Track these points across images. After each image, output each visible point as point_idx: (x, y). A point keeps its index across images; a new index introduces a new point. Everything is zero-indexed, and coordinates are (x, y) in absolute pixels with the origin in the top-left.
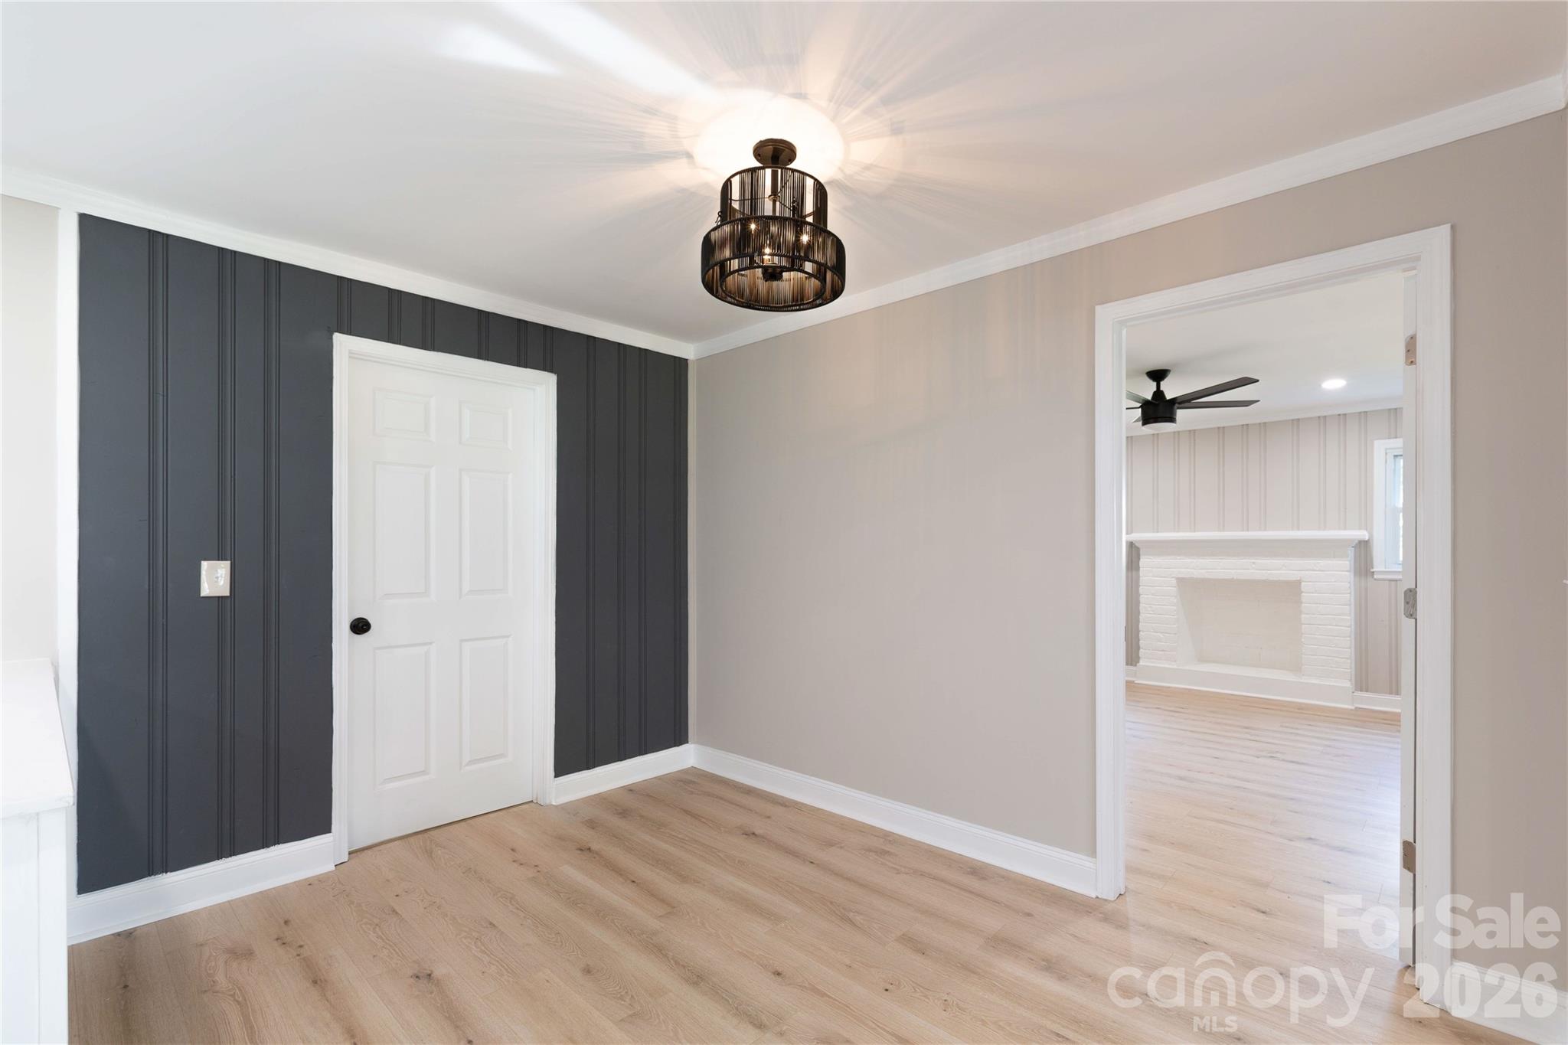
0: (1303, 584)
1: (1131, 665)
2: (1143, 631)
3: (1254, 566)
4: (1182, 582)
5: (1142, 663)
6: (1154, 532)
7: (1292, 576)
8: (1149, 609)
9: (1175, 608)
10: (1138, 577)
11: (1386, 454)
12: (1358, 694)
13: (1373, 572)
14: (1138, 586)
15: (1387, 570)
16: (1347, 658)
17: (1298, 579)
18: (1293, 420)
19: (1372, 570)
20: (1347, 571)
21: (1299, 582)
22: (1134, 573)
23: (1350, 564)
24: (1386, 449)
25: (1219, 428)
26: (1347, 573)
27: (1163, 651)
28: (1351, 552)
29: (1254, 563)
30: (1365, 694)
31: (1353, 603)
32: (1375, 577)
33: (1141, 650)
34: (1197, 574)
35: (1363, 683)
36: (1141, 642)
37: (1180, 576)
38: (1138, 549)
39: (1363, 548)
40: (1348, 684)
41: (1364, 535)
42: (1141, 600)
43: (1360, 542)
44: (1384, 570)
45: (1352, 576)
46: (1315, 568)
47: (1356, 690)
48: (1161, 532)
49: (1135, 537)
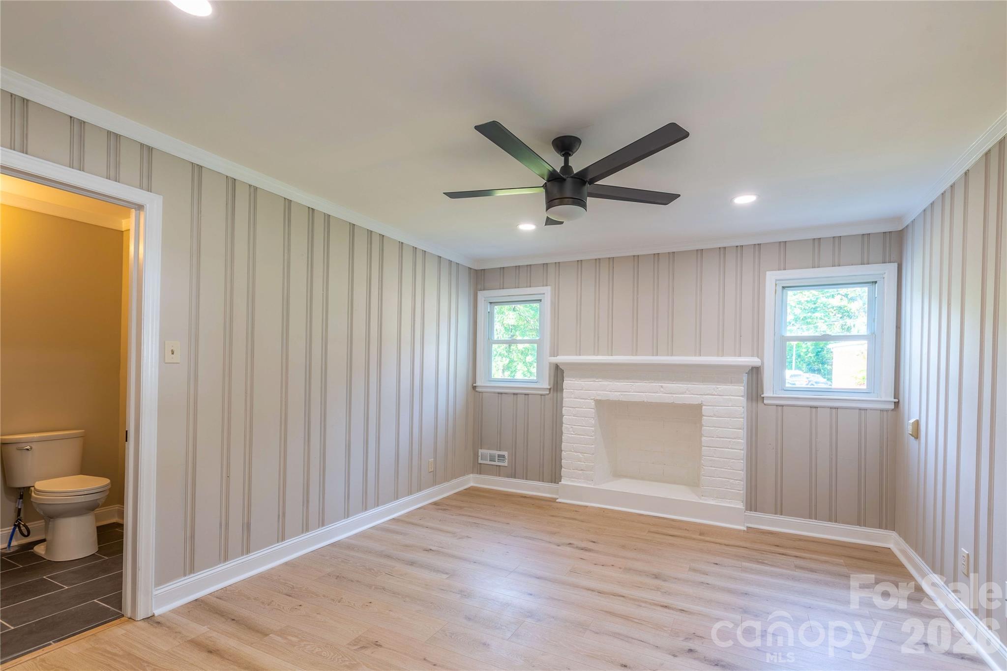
0: (704, 407)
1: (555, 483)
2: (565, 451)
3: (662, 389)
4: (600, 404)
5: (563, 482)
6: (577, 355)
7: (694, 400)
8: (571, 429)
9: (593, 429)
10: (562, 398)
11: (776, 285)
12: (748, 513)
13: (763, 397)
14: (562, 407)
15: (775, 395)
16: (741, 480)
17: (700, 403)
18: (697, 250)
19: (762, 396)
20: (742, 396)
21: (699, 407)
22: (559, 394)
23: (744, 390)
24: (776, 280)
25: (634, 256)
26: (741, 398)
27: (582, 470)
28: (745, 378)
29: (662, 386)
30: (753, 514)
31: (745, 427)
32: (765, 402)
33: (563, 469)
34: (615, 396)
35: (752, 505)
36: (562, 461)
37: (599, 398)
38: (562, 372)
39: (755, 372)
40: (741, 506)
41: (754, 361)
42: (564, 420)
43: (753, 368)
44: (771, 395)
45: (745, 400)
46: (714, 393)
47: (746, 510)
48: (583, 355)
49: (560, 359)
